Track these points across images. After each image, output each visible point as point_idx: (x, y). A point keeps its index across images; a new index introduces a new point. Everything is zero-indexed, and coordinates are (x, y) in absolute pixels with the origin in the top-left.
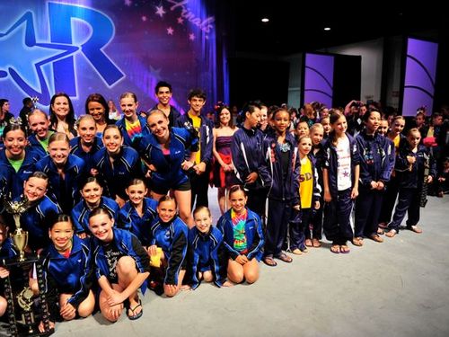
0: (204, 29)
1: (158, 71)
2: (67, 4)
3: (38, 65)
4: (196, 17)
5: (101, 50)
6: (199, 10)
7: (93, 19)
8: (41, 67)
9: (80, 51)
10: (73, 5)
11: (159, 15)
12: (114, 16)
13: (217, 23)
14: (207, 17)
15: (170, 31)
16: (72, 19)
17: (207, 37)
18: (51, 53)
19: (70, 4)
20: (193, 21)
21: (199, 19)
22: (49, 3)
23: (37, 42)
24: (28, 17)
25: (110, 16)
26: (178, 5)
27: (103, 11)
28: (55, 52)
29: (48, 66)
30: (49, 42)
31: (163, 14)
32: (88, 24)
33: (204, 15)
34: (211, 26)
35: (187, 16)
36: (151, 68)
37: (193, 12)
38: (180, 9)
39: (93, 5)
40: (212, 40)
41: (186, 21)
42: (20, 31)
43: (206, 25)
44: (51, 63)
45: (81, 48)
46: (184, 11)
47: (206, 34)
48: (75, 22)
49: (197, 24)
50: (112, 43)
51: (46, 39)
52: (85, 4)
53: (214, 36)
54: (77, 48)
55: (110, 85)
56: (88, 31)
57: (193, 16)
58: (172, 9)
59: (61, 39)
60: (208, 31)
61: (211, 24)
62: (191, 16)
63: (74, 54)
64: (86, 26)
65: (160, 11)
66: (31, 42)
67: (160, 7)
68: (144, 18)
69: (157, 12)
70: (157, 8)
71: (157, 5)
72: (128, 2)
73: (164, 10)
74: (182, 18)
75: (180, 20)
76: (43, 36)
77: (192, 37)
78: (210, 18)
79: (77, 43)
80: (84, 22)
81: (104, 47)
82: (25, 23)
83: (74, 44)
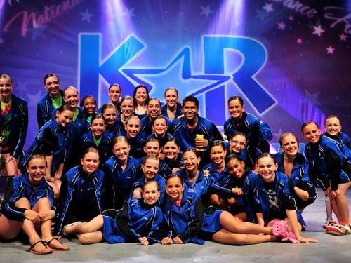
1: (315, 95)
2: (220, 36)
5: (253, 77)
7: (245, 47)
9: (231, 80)
10: (227, 36)
11: (317, 35)
12: (267, 42)
15: (330, 50)
16: (225, 50)
19: (223, 36)
22: (205, 38)
23: (192, 74)
24: (186, 52)
25: (261, 41)
26: (340, 20)
27: (259, 40)
28: (207, 83)
30: (203, 73)
31: (322, 33)
32: (240, 53)
36: (307, 92)
38: (343, 24)
39: (246, 34)
41: (350, 37)
44: (204, 94)
45: (232, 77)
46: (347, 26)
48: (228, 52)
50: (264, 69)
51: (201, 70)
52: (237, 34)
54: (229, 78)
55: (260, 112)
56: (240, 59)
58: (333, 26)
59: (214, 70)
63: (225, 84)
64: (238, 55)
65: (318, 30)
66: (186, 75)
67: (317, 27)
68: (299, 41)
69: (315, 33)
70: (315, 28)
71: (315, 24)
72: (282, 26)
73: (322, 28)
74: (345, 34)
75: (343, 37)
76: (197, 69)
79: (229, 72)
80: (237, 51)
81: (255, 75)
82: (183, 58)
83: (226, 74)
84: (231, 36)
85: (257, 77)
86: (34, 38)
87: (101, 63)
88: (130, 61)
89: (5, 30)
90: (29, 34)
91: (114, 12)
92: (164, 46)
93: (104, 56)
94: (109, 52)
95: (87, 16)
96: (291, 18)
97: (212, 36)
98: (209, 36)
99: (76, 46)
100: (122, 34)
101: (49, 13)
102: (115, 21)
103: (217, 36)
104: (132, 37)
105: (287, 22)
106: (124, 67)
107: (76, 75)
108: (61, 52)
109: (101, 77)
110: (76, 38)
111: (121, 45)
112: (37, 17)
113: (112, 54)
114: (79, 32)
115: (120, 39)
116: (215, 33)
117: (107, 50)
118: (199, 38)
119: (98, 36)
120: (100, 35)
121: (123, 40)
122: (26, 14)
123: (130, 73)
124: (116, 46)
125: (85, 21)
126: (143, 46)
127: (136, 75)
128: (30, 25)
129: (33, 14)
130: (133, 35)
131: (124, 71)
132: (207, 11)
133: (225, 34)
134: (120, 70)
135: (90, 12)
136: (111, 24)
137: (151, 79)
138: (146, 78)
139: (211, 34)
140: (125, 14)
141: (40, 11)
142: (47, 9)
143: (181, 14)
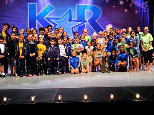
0: (143, 8)
1: (119, 28)
3: (72, 28)
4: (139, 3)
5: (96, 21)
7: (93, 9)
8: (74, 29)
9: (88, 22)
10: (86, 5)
12: (101, 7)
14: (144, 2)
15: (126, 11)
16: (85, 10)
17: (144, 11)
18: (77, 23)
19: (85, 5)
22: (77, 5)
23: (73, 20)
25: (100, 7)
27: (98, 6)
28: (78, 23)
29: (76, 29)
30: (77, 19)
31: (123, 4)
32: (91, 11)
33: (143, 2)
34: (147, 6)
35: (134, 3)
37: (137, 1)
40: (147, 12)
41: (134, 5)
42: (67, 16)
43: (144, 5)
44: (77, 27)
45: (88, 21)
46: (133, 1)
47: (144, 9)
48: (86, 11)
49: (139, 6)
50: (100, 18)
51: (76, 18)
53: (148, 10)
54: (86, 21)
56: (91, 14)
57: (137, 2)
58: (127, 1)
59: (81, 18)
60: (145, 8)
61: (147, 4)
62: (136, 2)
63: (85, 23)
65: (121, 3)
66: (70, 20)
67: (121, 1)
68: (114, 7)
69: (120, 3)
70: (120, 1)
72: (107, 1)
73: (123, 2)
74: (132, 4)
75: (131, 5)
76: (75, 18)
77: (137, 12)
78: (146, 3)
79: (86, 19)
80: (90, 11)
81: (97, 20)
82: (69, 13)
84: (88, 5)
85: (97, 21)
86: (10, 5)
87: (37, 15)
88: (48, 14)
90: (8, 3)
92: (61, 8)
93: (38, 12)
94: (40, 11)
97: (80, 5)
98: (79, 5)
99: (27, 8)
100: (45, 3)
103: (82, 5)
104: (49, 5)
106: (46, 17)
107: (27, 20)
108: (21, 11)
109: (37, 21)
110: (27, 5)
111: (45, 8)
113: (41, 11)
114: (28, 3)
115: (44, 5)
116: (81, 4)
118: (75, 6)
120: (36, 4)
121: (46, 6)
123: (48, 19)
124: (43, 8)
126: (53, 9)
127: (51, 20)
128: (9, 0)
131: (46, 18)
133: (85, 4)
134: (45, 18)
138: (54, 21)
139: (80, 4)
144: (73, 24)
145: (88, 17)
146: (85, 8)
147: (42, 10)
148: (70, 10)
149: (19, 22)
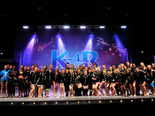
0: (124, 52)
4: (121, 49)
5: (95, 61)
6: (122, 48)
9: (89, 62)
11: (110, 51)
13: (128, 50)
14: (125, 49)
15: (113, 54)
16: (88, 54)
20: (120, 51)
21: (122, 50)
24: (78, 55)
25: (97, 52)
26: (115, 47)
30: (82, 60)
33: (123, 49)
36: (108, 65)
39: (93, 50)
40: (126, 55)
41: (118, 51)
43: (125, 51)
46: (117, 48)
47: (125, 54)
49: (121, 51)
52: (91, 50)
53: (127, 54)
54: (89, 61)
58: (114, 48)
59: (85, 59)
62: (119, 49)
65: (110, 49)
66: (78, 60)
68: (106, 52)
71: (109, 48)
72: (101, 48)
75: (116, 51)
76: (81, 59)
77: (120, 55)
78: (126, 49)
79: (89, 60)
82: (77, 57)
83: (88, 60)
85: (96, 61)
86: (41, 52)
89: (34, 50)
90: (40, 51)
91: (60, 45)
92: (73, 53)
93: (58, 56)
94: (59, 55)
95: (54, 46)
96: (104, 46)
99: (51, 54)
100: (62, 50)
101: (45, 46)
102: (61, 47)
103: (86, 51)
105: (103, 47)
108: (47, 55)
109: (57, 61)
110: (51, 52)
112: (42, 47)
114: (52, 50)
115: (62, 52)
116: (85, 50)
117: (59, 54)
118: (81, 51)
119: (56, 51)
120: (57, 51)
122: (39, 46)
123: (64, 60)
125: (54, 47)
126: (68, 53)
127: (66, 61)
128: (40, 49)
129: (41, 46)
130: (65, 51)
131: (63, 59)
132: (83, 45)
133: (88, 50)
134: (62, 59)
135: (55, 45)
136: (60, 48)
137: (70, 61)
138: (68, 61)
140: (63, 46)
141: (43, 45)
142: (44, 45)
143: (77, 45)
144: (80, 63)
145: (89, 58)
146: (87, 52)
147: (61, 54)
148: (78, 54)
149: (46, 62)
